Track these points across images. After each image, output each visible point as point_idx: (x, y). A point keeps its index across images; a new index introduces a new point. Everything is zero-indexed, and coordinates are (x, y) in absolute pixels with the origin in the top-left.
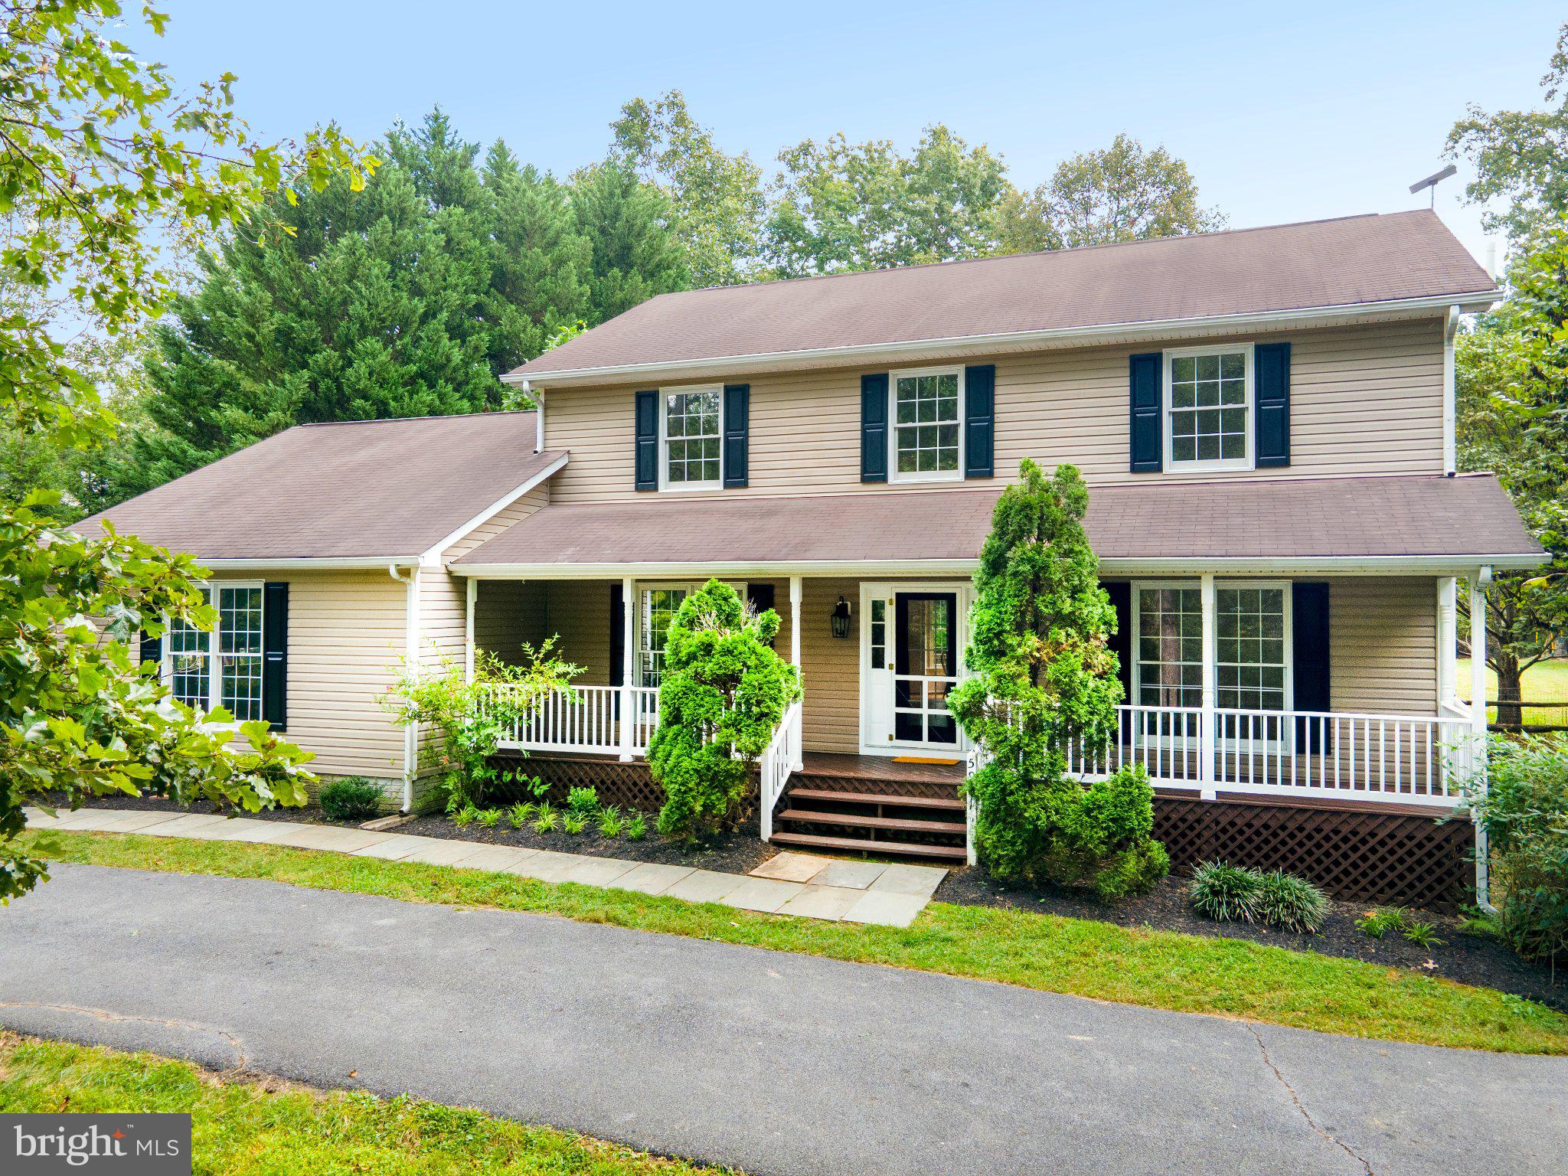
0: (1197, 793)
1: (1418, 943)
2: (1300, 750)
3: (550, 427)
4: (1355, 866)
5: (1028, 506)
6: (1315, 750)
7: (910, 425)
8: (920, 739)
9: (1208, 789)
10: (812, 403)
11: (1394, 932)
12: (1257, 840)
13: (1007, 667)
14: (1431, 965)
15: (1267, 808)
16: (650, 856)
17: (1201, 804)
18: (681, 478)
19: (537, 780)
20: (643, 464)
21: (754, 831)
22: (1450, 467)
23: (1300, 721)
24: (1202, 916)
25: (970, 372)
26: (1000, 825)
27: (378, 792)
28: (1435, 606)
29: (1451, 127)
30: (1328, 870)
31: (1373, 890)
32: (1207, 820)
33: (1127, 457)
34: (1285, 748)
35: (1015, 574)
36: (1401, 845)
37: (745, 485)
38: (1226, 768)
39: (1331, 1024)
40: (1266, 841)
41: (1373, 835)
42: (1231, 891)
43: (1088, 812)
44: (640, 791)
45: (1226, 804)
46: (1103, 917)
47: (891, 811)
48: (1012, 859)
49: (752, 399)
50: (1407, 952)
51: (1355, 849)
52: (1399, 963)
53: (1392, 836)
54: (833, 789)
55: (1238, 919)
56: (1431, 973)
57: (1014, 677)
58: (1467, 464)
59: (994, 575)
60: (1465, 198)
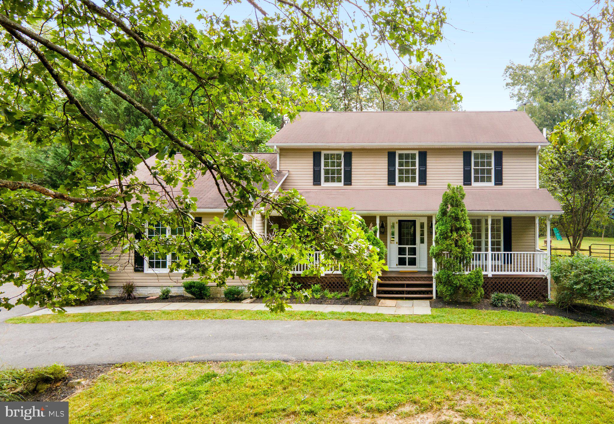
0: (487, 275)
1: (540, 308)
2: (504, 263)
3: (282, 162)
4: (523, 291)
5: (452, 197)
6: (508, 263)
7: (402, 168)
8: (406, 265)
9: (490, 274)
10: (372, 159)
11: (536, 306)
12: (501, 287)
13: (448, 242)
14: (544, 312)
15: (503, 278)
16: (346, 303)
17: (488, 278)
18: (329, 182)
19: (296, 283)
20: (316, 176)
21: (371, 294)
22: (538, 187)
23: (504, 254)
24: (495, 306)
25: (420, 153)
26: (447, 286)
27: (242, 291)
28: (535, 223)
29: (505, 67)
30: (519, 291)
31: (527, 297)
32: (490, 282)
33: (462, 181)
34: (501, 262)
35: (450, 216)
36: (533, 285)
37: (351, 185)
38: (494, 268)
39: (532, 325)
40: (503, 287)
41: (527, 283)
42: (501, 299)
43: (469, 280)
44: (340, 285)
45: (495, 277)
46: (472, 308)
47: (408, 286)
48: (450, 295)
49: (353, 157)
50: (538, 310)
51: (523, 287)
52: (537, 313)
53: (531, 283)
54: (390, 281)
55: (503, 306)
56: (544, 314)
57: (451, 245)
58: (541, 187)
59: (443, 216)
60: (505, 87)
